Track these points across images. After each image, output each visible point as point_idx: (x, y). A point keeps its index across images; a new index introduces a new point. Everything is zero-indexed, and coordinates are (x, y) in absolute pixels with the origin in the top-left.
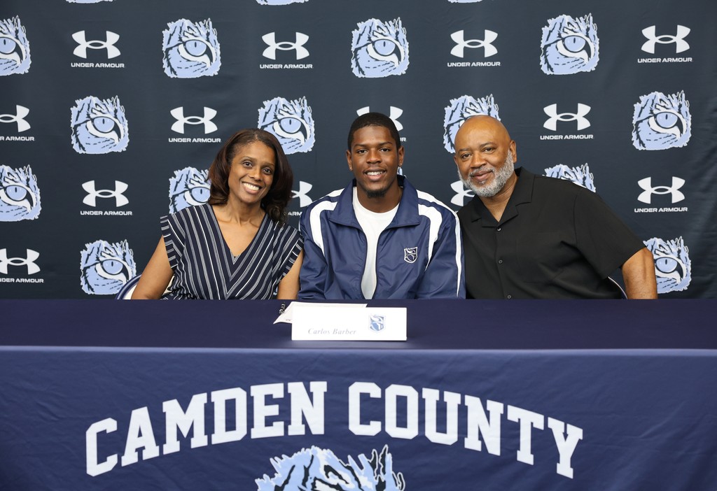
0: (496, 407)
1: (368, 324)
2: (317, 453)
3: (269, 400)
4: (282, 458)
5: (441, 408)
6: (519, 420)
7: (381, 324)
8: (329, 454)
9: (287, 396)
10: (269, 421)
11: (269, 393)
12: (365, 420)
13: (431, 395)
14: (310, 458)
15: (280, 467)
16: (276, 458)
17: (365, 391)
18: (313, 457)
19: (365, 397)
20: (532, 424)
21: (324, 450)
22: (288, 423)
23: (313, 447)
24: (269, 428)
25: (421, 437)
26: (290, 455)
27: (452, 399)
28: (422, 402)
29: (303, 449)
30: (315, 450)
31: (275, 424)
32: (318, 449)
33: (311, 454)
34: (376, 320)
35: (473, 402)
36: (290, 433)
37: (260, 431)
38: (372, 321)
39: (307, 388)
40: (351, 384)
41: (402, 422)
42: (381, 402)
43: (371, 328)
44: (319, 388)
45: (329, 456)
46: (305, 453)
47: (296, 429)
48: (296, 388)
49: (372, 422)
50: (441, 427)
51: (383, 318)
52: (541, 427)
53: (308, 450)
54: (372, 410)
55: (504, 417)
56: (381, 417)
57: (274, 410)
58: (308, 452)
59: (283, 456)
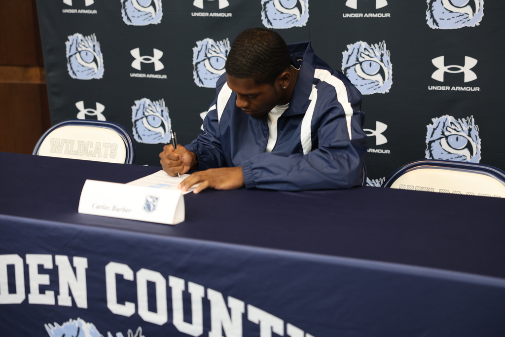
0: (237, 305)
1: (143, 203)
2: (81, 325)
3: (41, 270)
4: (54, 326)
5: (187, 298)
6: (259, 322)
7: (154, 206)
8: (92, 328)
9: (56, 268)
10: (42, 289)
11: (41, 263)
12: (121, 300)
13: (177, 284)
14: (77, 330)
15: (53, 333)
16: (50, 325)
17: (120, 272)
18: (79, 329)
19: (119, 278)
20: (272, 328)
21: (88, 324)
22: (57, 294)
23: (79, 319)
24: (42, 296)
25: (170, 324)
26: (61, 324)
27: (197, 291)
28: (169, 290)
29: (71, 320)
30: (80, 322)
31: (47, 292)
32: (82, 322)
33: (77, 325)
34: (150, 200)
35: (215, 297)
36: (60, 303)
37: (36, 298)
38: (147, 201)
39: (71, 262)
40: (107, 263)
41: (153, 307)
42: (133, 284)
43: (145, 208)
44: (81, 263)
45: (93, 331)
46: (73, 323)
47: (64, 300)
48: (62, 260)
49: (127, 303)
50: (188, 318)
51: (157, 199)
52: (280, 332)
53: (75, 321)
54: (127, 291)
55: (245, 316)
56: (134, 299)
57: (45, 279)
58: (75, 324)
59: (55, 324)
